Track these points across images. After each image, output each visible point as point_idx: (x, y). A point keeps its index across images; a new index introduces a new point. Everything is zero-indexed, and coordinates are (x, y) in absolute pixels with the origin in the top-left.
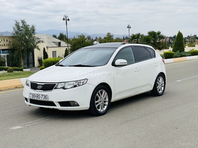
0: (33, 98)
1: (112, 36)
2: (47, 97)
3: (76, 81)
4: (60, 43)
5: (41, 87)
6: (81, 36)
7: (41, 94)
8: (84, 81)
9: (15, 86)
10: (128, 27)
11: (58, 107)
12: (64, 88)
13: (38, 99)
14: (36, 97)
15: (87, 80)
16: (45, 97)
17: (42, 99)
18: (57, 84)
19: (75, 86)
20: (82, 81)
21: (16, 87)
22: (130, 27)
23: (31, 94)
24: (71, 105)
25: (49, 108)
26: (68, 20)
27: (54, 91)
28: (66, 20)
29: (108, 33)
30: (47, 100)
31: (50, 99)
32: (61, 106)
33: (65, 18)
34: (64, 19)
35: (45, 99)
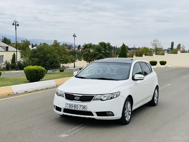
0: (71, 108)
1: (59, 43)
2: (86, 107)
3: (112, 94)
4: (7, 48)
5: (78, 98)
6: (24, 41)
7: (79, 105)
8: (117, 93)
9: (8, 93)
10: (73, 36)
11: (96, 117)
12: (101, 100)
13: (76, 109)
14: (73, 107)
15: (119, 93)
16: (84, 107)
17: (80, 109)
18: (95, 95)
19: (111, 98)
20: (115, 94)
21: (9, 95)
22: (76, 36)
23: (67, 104)
24: (108, 115)
25: (85, 118)
26: (18, 25)
27: (92, 102)
28: (16, 25)
29: (55, 41)
30: (86, 110)
31: (89, 110)
32: (98, 115)
33: (15, 23)
34: (13, 24)
35: (84, 110)
